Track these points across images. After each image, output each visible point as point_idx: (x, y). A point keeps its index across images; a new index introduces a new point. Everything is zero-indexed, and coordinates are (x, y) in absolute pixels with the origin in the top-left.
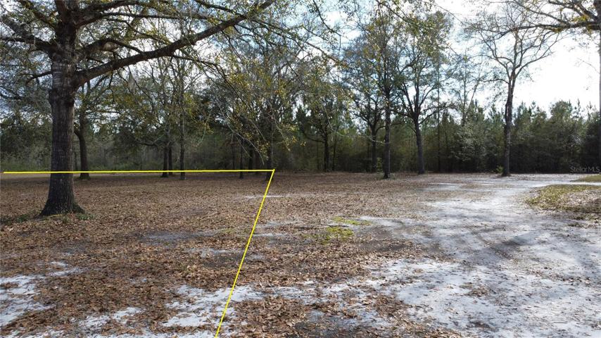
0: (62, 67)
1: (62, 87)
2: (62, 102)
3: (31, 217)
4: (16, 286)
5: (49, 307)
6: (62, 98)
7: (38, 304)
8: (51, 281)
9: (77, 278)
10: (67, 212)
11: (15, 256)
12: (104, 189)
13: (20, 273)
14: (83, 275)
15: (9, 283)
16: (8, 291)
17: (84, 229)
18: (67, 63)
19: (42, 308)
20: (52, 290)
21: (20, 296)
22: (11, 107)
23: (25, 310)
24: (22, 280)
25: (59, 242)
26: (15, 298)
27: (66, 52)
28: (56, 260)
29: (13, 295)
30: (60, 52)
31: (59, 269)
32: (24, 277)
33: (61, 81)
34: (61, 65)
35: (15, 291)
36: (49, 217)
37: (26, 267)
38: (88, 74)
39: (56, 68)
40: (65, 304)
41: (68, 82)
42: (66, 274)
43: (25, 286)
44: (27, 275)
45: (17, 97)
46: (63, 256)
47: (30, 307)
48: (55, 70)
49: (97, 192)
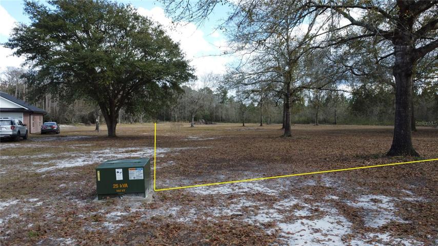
0: (403, 48)
1: (403, 63)
2: (403, 74)
3: (380, 156)
4: (381, 201)
5: (407, 222)
6: (403, 71)
7: (398, 218)
8: (404, 204)
9: (425, 205)
10: (407, 155)
11: (376, 182)
12: (429, 139)
13: (381, 193)
14: (429, 204)
15: (376, 199)
16: (376, 204)
17: (421, 169)
18: (406, 44)
19: (402, 221)
20: (407, 210)
21: (386, 209)
22: (362, 81)
23: (391, 220)
24: (385, 199)
25: (404, 176)
26: (382, 210)
27: (405, 37)
28: (405, 189)
29: (380, 208)
30: (401, 38)
31: (408, 196)
32: (384, 197)
33: (402, 58)
34: (402, 47)
35: (380, 205)
36: (393, 157)
37: (384, 190)
38: (423, 50)
39: (398, 50)
40: (420, 223)
41: (408, 59)
42: (415, 200)
43: (387, 203)
44: (387, 196)
45: (364, 74)
46: (410, 187)
47: (394, 218)
48: (398, 51)
49: (424, 141)
